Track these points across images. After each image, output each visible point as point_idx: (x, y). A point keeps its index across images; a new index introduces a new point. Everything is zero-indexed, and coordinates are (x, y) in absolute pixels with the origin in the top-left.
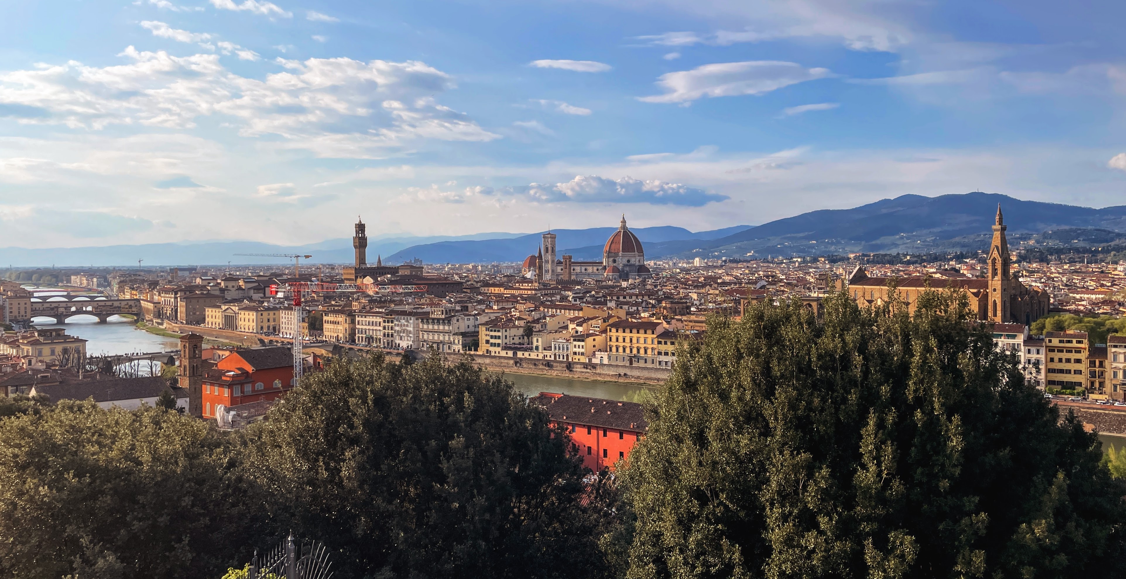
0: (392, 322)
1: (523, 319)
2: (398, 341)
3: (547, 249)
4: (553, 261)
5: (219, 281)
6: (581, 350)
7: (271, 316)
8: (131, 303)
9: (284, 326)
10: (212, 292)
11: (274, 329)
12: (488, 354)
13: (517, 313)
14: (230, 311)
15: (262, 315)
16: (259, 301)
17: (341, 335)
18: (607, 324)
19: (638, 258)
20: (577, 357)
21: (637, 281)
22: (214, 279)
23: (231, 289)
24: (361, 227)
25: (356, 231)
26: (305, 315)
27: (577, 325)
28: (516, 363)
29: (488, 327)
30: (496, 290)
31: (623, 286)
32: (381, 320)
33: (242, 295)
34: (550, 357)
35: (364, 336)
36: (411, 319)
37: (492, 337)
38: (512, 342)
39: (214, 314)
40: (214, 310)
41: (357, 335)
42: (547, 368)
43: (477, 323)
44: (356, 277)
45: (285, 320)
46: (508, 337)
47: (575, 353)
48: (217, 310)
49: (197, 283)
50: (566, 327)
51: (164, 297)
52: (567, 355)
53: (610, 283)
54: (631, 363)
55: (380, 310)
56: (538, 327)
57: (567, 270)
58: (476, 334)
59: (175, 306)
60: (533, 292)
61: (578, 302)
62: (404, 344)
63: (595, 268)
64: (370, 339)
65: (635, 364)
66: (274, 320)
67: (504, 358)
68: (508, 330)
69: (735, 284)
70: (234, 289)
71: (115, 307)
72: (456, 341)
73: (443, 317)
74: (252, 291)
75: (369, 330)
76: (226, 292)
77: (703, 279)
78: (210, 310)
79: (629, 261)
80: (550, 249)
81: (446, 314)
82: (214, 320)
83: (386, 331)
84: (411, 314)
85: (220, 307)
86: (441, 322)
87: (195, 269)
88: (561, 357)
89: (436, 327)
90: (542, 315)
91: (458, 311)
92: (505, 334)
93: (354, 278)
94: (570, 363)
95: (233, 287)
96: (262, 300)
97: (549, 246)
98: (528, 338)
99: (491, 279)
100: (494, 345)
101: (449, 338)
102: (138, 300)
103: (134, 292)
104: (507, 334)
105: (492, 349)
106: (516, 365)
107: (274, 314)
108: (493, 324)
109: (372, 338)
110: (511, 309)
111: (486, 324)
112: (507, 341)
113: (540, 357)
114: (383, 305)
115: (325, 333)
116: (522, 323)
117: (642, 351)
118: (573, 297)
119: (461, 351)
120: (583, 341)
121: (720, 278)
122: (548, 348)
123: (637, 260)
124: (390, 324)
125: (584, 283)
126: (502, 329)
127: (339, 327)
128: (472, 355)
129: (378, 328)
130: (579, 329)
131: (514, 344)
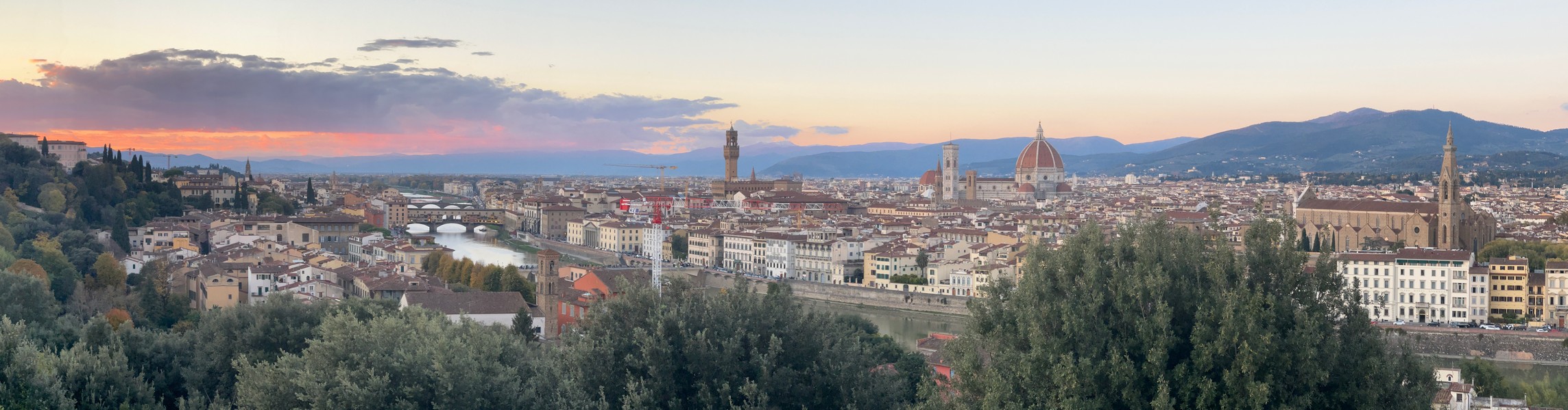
0: (764, 246)
1: (916, 246)
2: (769, 269)
3: (948, 162)
4: (955, 178)
5: (582, 193)
7: (634, 234)
8: (497, 214)
9: (646, 245)
10: (574, 205)
11: (636, 247)
12: (872, 287)
13: (909, 239)
14: (590, 226)
15: (624, 232)
16: (622, 217)
17: (707, 259)
18: (1016, 252)
19: (1057, 174)
21: (1056, 201)
22: (576, 190)
23: (594, 202)
24: (732, 135)
25: (728, 139)
26: (669, 233)
27: (981, 255)
28: (907, 298)
29: (874, 255)
30: (886, 211)
31: (1038, 207)
32: (752, 243)
33: (605, 209)
34: (948, 291)
35: (732, 261)
36: (785, 243)
37: (879, 267)
38: (903, 273)
39: (575, 229)
40: (575, 224)
41: (725, 260)
42: (943, 305)
43: (862, 249)
44: (726, 192)
45: (648, 239)
46: (898, 267)
47: (977, 289)
48: (579, 225)
49: (560, 194)
50: (967, 257)
51: (527, 208)
52: (968, 290)
53: (1023, 204)
55: (751, 231)
56: (933, 256)
57: (972, 187)
58: (859, 263)
59: (537, 219)
60: (930, 214)
61: (983, 226)
62: (777, 272)
63: (1005, 186)
64: (738, 264)
66: (637, 238)
67: (893, 292)
68: (898, 259)
69: (1172, 205)
70: (597, 202)
71: (482, 218)
72: (837, 271)
73: (822, 241)
74: (615, 205)
75: (738, 253)
76: (588, 205)
77: (1133, 199)
78: (572, 224)
79: (1045, 178)
80: (951, 162)
81: (826, 239)
82: (575, 235)
83: (757, 257)
84: (785, 237)
85: (581, 221)
86: (820, 247)
87: (559, 179)
88: (961, 292)
89: (814, 253)
90: (939, 242)
91: (839, 235)
92: (894, 264)
93: (724, 193)
94: (970, 299)
95: (596, 199)
96: (624, 215)
97: (951, 159)
98: (922, 269)
99: (881, 197)
100: (881, 276)
101: (829, 267)
102: (504, 211)
103: (500, 202)
104: (897, 263)
105: (880, 282)
106: (906, 301)
107: (637, 232)
108: (882, 252)
109: (742, 265)
110: (902, 234)
111: (872, 251)
112: (897, 272)
113: (936, 292)
114: (754, 225)
115: (690, 256)
116: (915, 251)
118: (978, 221)
119: (843, 283)
120: (987, 273)
121: (1154, 198)
122: (945, 281)
123: (1056, 176)
124: (762, 248)
125: (992, 203)
126: (892, 257)
127: (705, 250)
128: (855, 288)
129: (748, 252)
130: (982, 259)
131: (905, 275)
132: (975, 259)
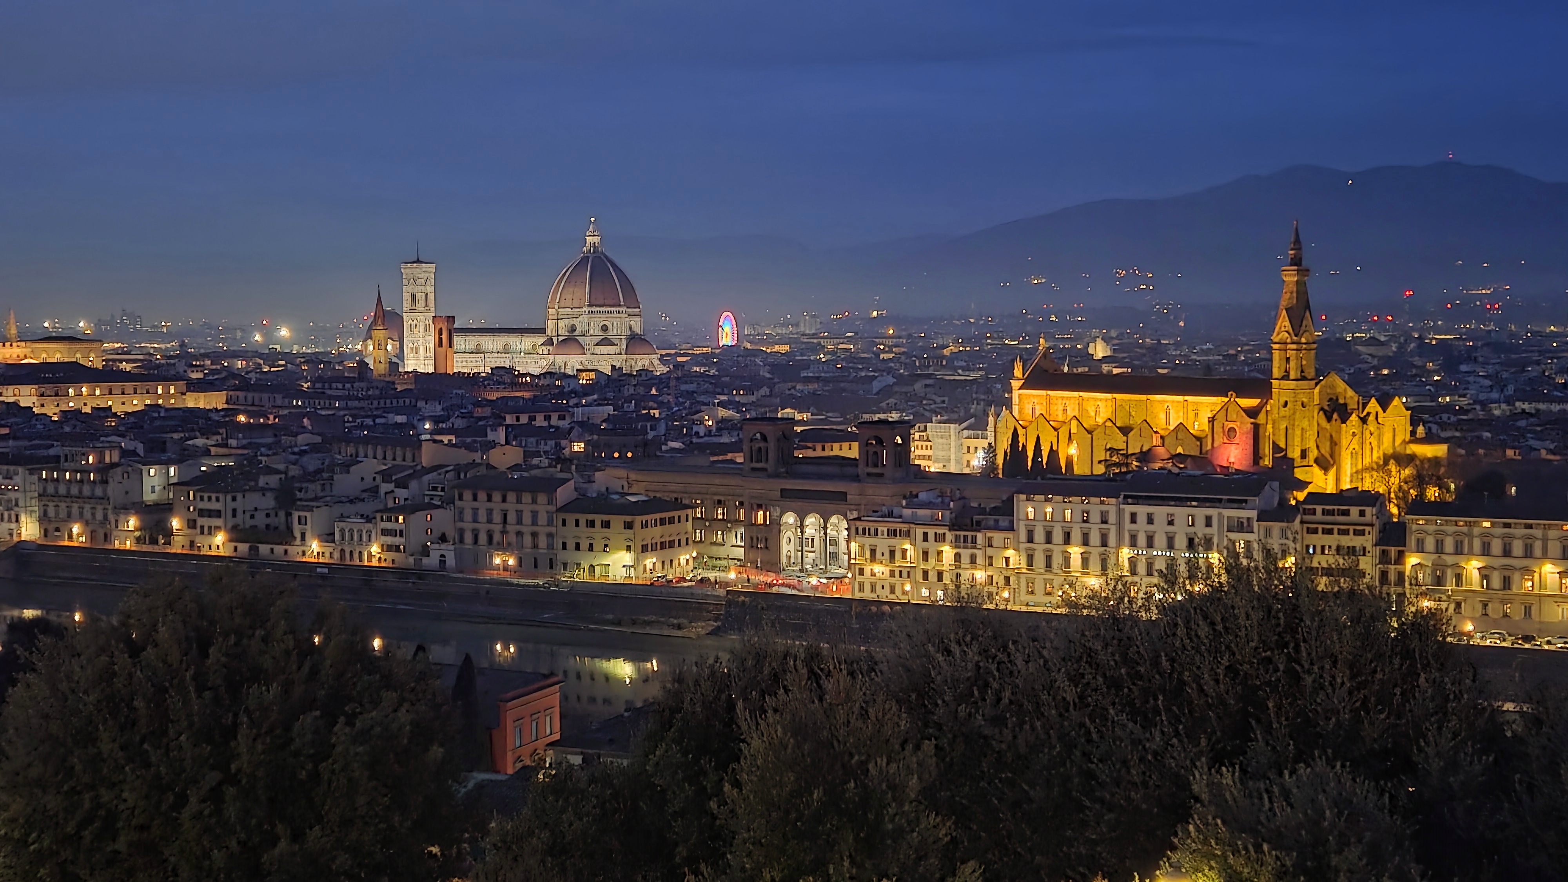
1: (278, 472)
3: (414, 297)
12: (193, 552)
19: (627, 321)
20: (390, 555)
27: (398, 485)
28: (255, 571)
34: (332, 555)
36: (16, 473)
37: (203, 513)
38: (249, 522)
46: (240, 513)
50: (375, 490)
52: (369, 553)
57: (442, 351)
67: (229, 559)
79: (605, 328)
80: (420, 298)
88: (356, 556)
90: (327, 462)
92: (232, 505)
97: (419, 290)
98: (285, 515)
100: (206, 531)
101: (106, 516)
104: (239, 504)
111: (190, 482)
112: (238, 522)
113: (309, 556)
117: (528, 542)
122: (327, 537)
126: (226, 493)
130: (402, 493)
131: (254, 527)
132: (386, 493)
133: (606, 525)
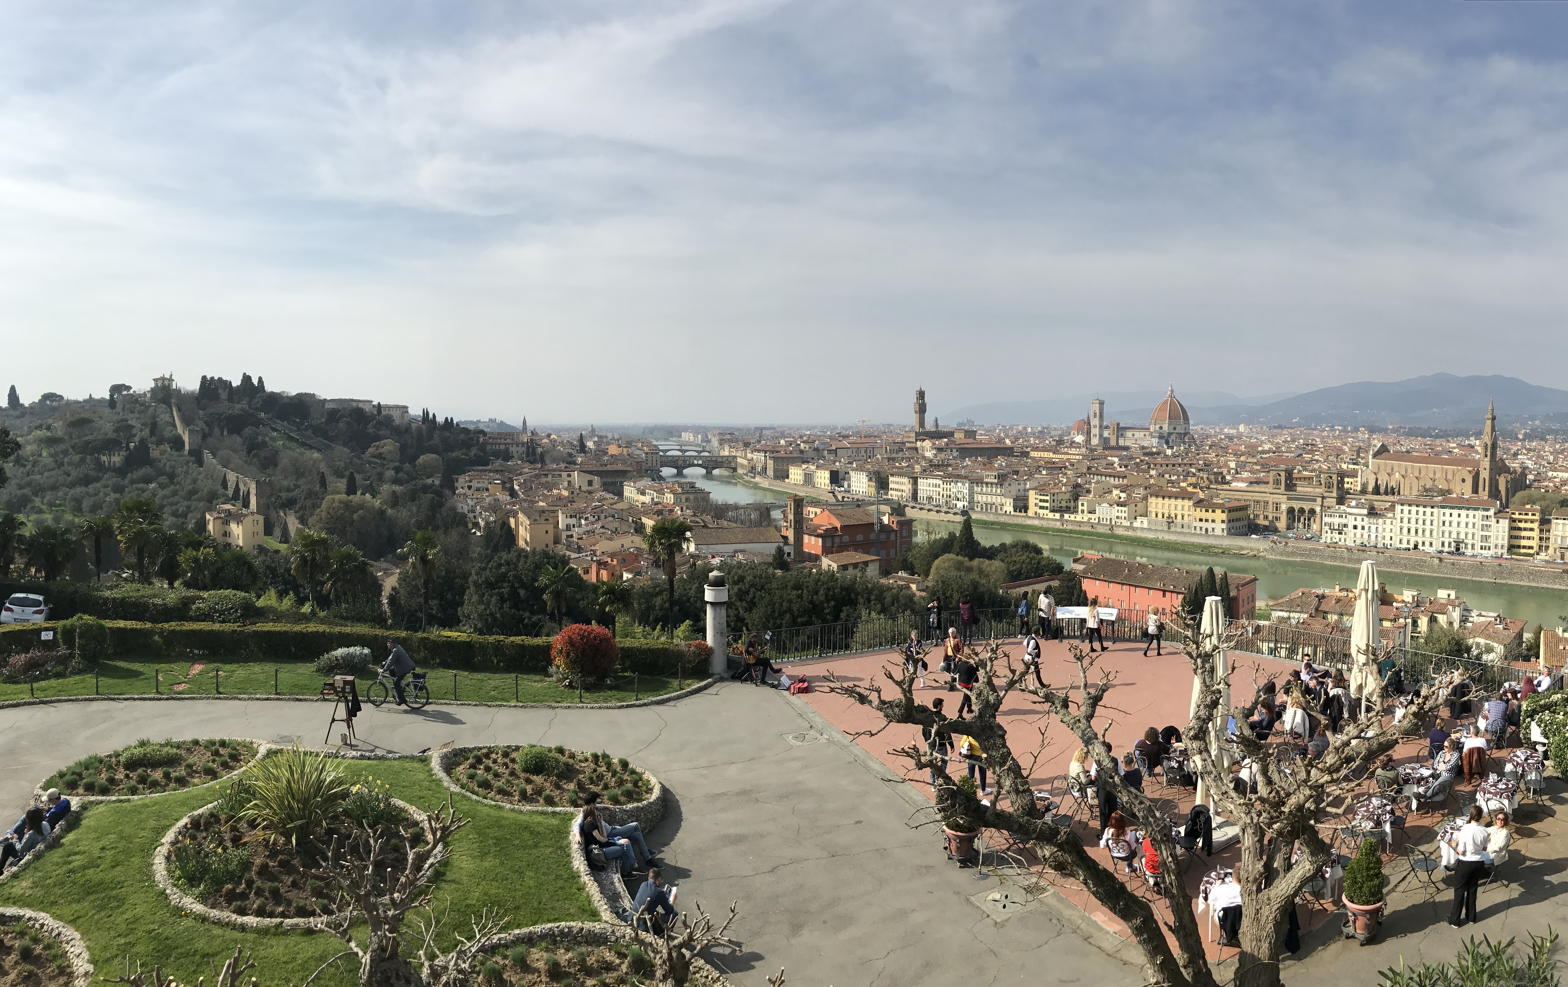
0: (950, 484)
1: (1070, 485)
2: (954, 502)
3: (1095, 414)
4: (1101, 426)
5: (798, 443)
6: (1123, 515)
8: (731, 459)
9: (854, 485)
12: (1037, 516)
13: (1064, 479)
14: (808, 469)
17: (904, 494)
20: (1119, 521)
21: (1182, 448)
23: (809, 450)
24: (920, 394)
25: (917, 397)
26: (872, 475)
27: (1121, 492)
28: (1062, 525)
29: (1037, 491)
30: (1046, 455)
32: (941, 482)
33: (818, 455)
34: (1094, 519)
35: (925, 496)
36: (966, 482)
37: (1041, 501)
38: (1059, 505)
39: (796, 471)
40: (796, 468)
41: (919, 495)
42: (1091, 530)
43: (1027, 487)
44: (917, 440)
46: (1056, 501)
47: (1118, 517)
48: (798, 469)
50: (1110, 493)
52: (1110, 519)
53: (1155, 450)
54: (1169, 528)
55: (939, 473)
56: (1084, 492)
57: (1117, 434)
58: (1026, 497)
60: (1081, 457)
61: (1124, 469)
62: (960, 505)
63: (1141, 434)
64: (930, 498)
65: (1172, 529)
67: (1053, 520)
68: (1056, 494)
72: (1008, 504)
73: (996, 480)
75: (930, 490)
76: (805, 453)
78: (792, 468)
79: (1174, 429)
81: (999, 477)
82: (796, 477)
83: (945, 493)
84: (966, 477)
85: (801, 466)
86: (994, 485)
88: (1105, 520)
89: (989, 490)
90: (1088, 481)
91: (1009, 476)
92: (1053, 497)
93: (914, 440)
94: (1112, 526)
95: (810, 448)
96: (834, 460)
98: (1074, 502)
100: (1041, 508)
101: (1001, 500)
102: (735, 456)
103: (732, 449)
104: (1055, 498)
105: (1041, 512)
106: (1062, 527)
108: (1042, 488)
109: (933, 499)
110: (1058, 474)
111: (1035, 488)
112: (1055, 504)
113: (1085, 520)
114: (941, 468)
115: (890, 492)
116: (1069, 489)
117: (1179, 517)
118: (1120, 464)
119: (1012, 513)
120: (1125, 506)
122: (1092, 511)
123: (1183, 427)
124: (948, 486)
125: (1130, 449)
126: (1051, 493)
127: (903, 488)
128: (1022, 517)
129: (938, 489)
130: (1123, 495)
131: (1061, 507)
132: (1116, 495)
133: (1213, 511)
